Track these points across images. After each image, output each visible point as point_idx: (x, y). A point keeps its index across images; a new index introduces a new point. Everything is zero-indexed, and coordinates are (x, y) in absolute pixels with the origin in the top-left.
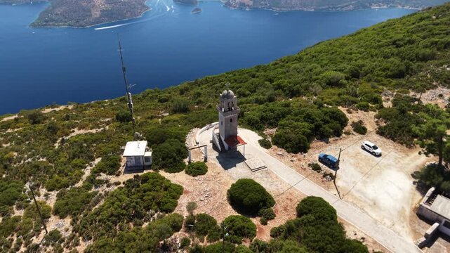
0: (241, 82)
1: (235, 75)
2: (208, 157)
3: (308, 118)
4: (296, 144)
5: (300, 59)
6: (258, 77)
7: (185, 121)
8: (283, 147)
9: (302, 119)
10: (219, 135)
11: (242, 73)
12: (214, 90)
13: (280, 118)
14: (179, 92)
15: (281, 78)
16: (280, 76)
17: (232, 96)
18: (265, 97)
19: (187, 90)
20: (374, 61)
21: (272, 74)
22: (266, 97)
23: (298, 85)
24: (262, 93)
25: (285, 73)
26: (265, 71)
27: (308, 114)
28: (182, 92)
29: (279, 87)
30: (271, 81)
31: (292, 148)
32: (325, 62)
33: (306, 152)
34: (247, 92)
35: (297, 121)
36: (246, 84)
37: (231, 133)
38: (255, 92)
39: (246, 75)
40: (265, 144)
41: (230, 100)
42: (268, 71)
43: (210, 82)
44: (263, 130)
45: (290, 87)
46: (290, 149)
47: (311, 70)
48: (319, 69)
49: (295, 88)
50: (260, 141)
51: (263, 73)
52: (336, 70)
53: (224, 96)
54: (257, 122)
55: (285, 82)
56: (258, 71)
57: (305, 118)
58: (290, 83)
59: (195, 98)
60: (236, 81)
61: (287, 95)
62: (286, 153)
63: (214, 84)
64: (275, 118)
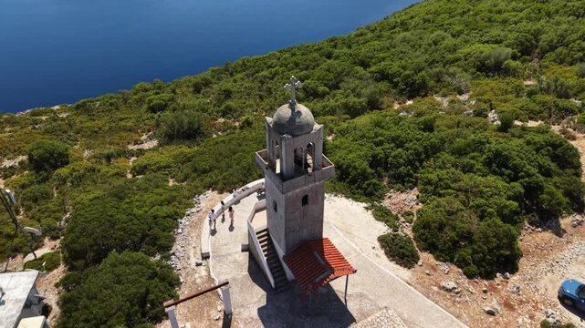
0: (307, 68)
1: (294, 55)
2: (235, 311)
3: (499, 163)
4: (490, 250)
5: (404, 26)
6: (337, 57)
7: (187, 168)
8: (451, 261)
9: (479, 166)
10: (267, 235)
11: (305, 51)
12: (257, 84)
13: (421, 161)
14: (191, 89)
15: (384, 59)
16: (381, 55)
17: (310, 126)
18: (361, 100)
19: (207, 83)
20: (558, 24)
21: (364, 51)
22: (363, 100)
23: (423, 73)
24: (353, 91)
25: (388, 49)
26: (350, 47)
27: (498, 154)
28: (197, 89)
29: (383, 76)
30: (365, 65)
31: (478, 263)
32: (458, 28)
33: (514, 270)
34: (322, 89)
35: (468, 169)
36: (317, 72)
37: (305, 234)
38: (338, 88)
39: (316, 55)
40: (398, 251)
41: (301, 142)
42: (354, 47)
43: (250, 69)
44: (381, 198)
45: (408, 76)
46: (474, 268)
47: (435, 43)
48: (450, 41)
49: (418, 78)
50: (382, 240)
51: (345, 50)
52: (487, 42)
53: (281, 127)
54: (364, 176)
55: (395, 67)
56: (335, 46)
57: (488, 163)
58: (404, 68)
59: (220, 102)
60: (297, 65)
61: (401, 92)
62: (465, 281)
63: (258, 72)
64: (410, 163)
